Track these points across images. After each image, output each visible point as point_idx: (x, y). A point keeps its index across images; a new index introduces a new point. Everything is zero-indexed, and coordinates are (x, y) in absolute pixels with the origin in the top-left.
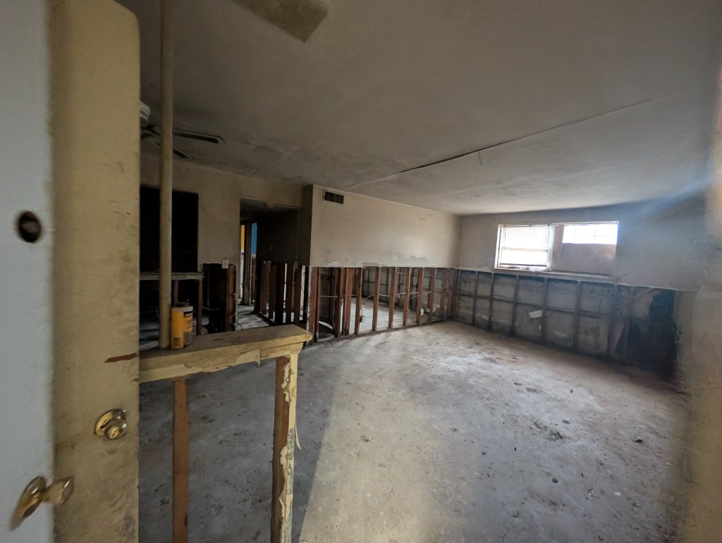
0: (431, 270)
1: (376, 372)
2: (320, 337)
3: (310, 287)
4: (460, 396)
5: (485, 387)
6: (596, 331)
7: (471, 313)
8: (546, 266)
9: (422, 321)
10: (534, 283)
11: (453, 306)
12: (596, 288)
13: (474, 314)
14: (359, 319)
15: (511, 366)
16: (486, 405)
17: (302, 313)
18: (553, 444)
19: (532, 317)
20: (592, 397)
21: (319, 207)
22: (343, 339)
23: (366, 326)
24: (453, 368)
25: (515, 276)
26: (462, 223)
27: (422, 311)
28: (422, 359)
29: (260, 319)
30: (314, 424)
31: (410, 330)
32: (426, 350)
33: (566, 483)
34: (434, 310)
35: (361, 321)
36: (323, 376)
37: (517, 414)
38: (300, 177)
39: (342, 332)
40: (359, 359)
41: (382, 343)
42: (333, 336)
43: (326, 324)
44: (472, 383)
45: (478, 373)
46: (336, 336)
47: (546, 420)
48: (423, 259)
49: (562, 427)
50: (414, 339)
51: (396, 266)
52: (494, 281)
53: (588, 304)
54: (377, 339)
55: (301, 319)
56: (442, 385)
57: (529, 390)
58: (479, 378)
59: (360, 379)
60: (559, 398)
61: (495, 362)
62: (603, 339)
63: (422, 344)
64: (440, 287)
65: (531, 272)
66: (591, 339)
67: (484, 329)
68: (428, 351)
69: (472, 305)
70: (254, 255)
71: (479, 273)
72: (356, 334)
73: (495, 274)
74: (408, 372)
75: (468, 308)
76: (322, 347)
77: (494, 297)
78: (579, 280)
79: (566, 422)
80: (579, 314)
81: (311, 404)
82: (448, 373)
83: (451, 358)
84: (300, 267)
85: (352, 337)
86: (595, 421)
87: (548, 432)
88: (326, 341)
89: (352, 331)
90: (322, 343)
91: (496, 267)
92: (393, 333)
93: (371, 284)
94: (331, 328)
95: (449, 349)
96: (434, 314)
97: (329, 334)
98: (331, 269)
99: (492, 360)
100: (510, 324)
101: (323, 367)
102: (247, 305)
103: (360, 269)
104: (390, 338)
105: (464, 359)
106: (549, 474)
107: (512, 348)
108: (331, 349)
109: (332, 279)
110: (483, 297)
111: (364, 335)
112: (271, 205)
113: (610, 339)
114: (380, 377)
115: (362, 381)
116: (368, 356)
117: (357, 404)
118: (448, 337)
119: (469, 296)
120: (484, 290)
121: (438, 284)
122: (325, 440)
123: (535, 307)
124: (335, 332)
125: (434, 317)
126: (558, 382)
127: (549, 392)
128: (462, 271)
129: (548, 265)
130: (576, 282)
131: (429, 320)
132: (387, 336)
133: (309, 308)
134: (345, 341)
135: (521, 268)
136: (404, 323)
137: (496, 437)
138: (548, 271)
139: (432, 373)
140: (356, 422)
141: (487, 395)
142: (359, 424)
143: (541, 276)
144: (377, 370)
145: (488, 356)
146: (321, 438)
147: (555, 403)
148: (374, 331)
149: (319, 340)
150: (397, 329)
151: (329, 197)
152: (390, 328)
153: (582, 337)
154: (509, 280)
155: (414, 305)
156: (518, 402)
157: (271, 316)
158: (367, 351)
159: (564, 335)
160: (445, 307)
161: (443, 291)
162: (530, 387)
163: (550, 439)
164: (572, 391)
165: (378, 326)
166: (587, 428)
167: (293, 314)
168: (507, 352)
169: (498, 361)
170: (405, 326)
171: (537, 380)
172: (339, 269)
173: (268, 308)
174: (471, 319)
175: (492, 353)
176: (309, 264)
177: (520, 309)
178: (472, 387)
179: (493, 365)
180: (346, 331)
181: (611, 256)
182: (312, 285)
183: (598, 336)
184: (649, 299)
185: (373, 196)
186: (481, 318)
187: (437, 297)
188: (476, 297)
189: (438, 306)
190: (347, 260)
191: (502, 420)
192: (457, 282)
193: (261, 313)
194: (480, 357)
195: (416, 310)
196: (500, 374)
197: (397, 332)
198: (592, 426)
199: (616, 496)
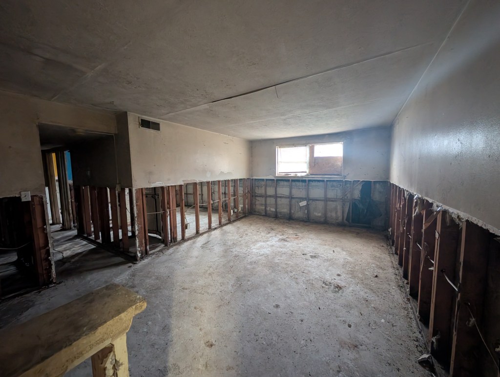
0: (235, 181)
1: (207, 271)
2: (151, 249)
3: (135, 208)
4: (273, 274)
5: (286, 262)
6: (336, 209)
7: (264, 208)
8: (306, 172)
9: (232, 219)
10: (301, 183)
11: (252, 204)
12: (335, 184)
13: (265, 208)
14: (184, 227)
15: (296, 241)
16: (291, 276)
17: (129, 228)
18: (339, 295)
19: (301, 206)
20: (344, 253)
21: (135, 133)
22: (172, 246)
23: (190, 231)
24: (262, 253)
25: (288, 180)
26: (253, 145)
27: (232, 211)
28: (239, 250)
29: (85, 243)
30: (156, 347)
31: (224, 228)
32: (240, 241)
33: (356, 325)
34: (240, 210)
35: (186, 228)
36: (159, 288)
37: (311, 278)
38: (112, 103)
39: (171, 240)
40: (190, 262)
41: (206, 243)
42: (164, 245)
43: (155, 235)
44: (278, 261)
45: (279, 252)
46: (166, 245)
47: (328, 278)
48: (229, 173)
49: (339, 280)
50: (230, 234)
51: (210, 181)
52: (277, 185)
53: (331, 194)
54: (201, 240)
55: (130, 234)
56: (258, 269)
57: (312, 257)
58: (281, 257)
59: (193, 281)
60: (329, 258)
61: (286, 241)
62: (340, 214)
63: (236, 237)
64: (242, 192)
65: (298, 177)
66: (334, 215)
67: (273, 218)
68: (242, 242)
69: (263, 202)
70: (70, 182)
71: (267, 180)
72: (184, 240)
73: (277, 180)
74: (232, 264)
75: (262, 205)
76: (154, 258)
77: (278, 195)
78: (326, 180)
79: (339, 275)
80: (326, 200)
81: (150, 323)
82: (260, 258)
83: (259, 245)
84: (123, 190)
85: (180, 243)
86: (352, 270)
87: (333, 287)
88: (156, 252)
89: (179, 237)
90: (153, 254)
91: (277, 175)
92: (213, 232)
93: (189, 196)
94: (160, 238)
95: (256, 237)
96: (240, 213)
97: (160, 244)
98: (155, 188)
99: (284, 240)
100: (289, 212)
101: (157, 278)
102: (70, 229)
103: (181, 186)
104: (212, 237)
105: (268, 243)
106: (345, 322)
107: (293, 228)
108: (163, 258)
109: (157, 197)
110: (270, 196)
111: (189, 239)
112: (81, 131)
113: (343, 212)
114: (210, 274)
115: (196, 282)
116: (197, 258)
117: (195, 308)
118: (252, 227)
119: (261, 196)
120: (271, 191)
121: (240, 191)
122: (171, 361)
123: (302, 199)
124: (164, 241)
125: (240, 214)
126: (325, 246)
127: (322, 256)
128: (255, 179)
129: (308, 171)
130: (323, 181)
131: (237, 217)
132: (209, 236)
133: (136, 227)
134: (174, 247)
135: (292, 175)
136: (220, 222)
137: (305, 302)
138: (308, 175)
139: (249, 261)
140: (198, 328)
141: (289, 269)
142: (201, 329)
143: (304, 179)
144: (207, 268)
145: (281, 237)
146: (166, 361)
147: (328, 263)
148: (198, 233)
149: (150, 252)
150: (216, 228)
151: (145, 124)
152: (210, 229)
153: (329, 214)
154: (286, 183)
155: (226, 208)
156: (310, 269)
157: (97, 237)
158: (195, 252)
159: (320, 214)
160: (247, 206)
161: (244, 195)
162: (311, 254)
163: (336, 292)
164: (334, 251)
165: (200, 229)
166: (350, 276)
167: (120, 231)
168: (291, 231)
169: (288, 240)
170: (221, 225)
171: (314, 249)
172: (162, 188)
173: (92, 229)
174: (264, 212)
175: (283, 235)
176: (132, 187)
177: (294, 201)
178: (278, 265)
179: (286, 243)
180: (174, 239)
181: (340, 164)
182: (137, 205)
183: (338, 212)
184: (360, 187)
185: (186, 124)
186: (270, 210)
187: (241, 200)
188: (266, 196)
189: (242, 206)
190: (169, 180)
191: (304, 287)
192: (253, 187)
193: (86, 235)
194: (277, 239)
195: (227, 211)
196: (292, 249)
197: (215, 231)
198: (352, 273)
199: (382, 323)
